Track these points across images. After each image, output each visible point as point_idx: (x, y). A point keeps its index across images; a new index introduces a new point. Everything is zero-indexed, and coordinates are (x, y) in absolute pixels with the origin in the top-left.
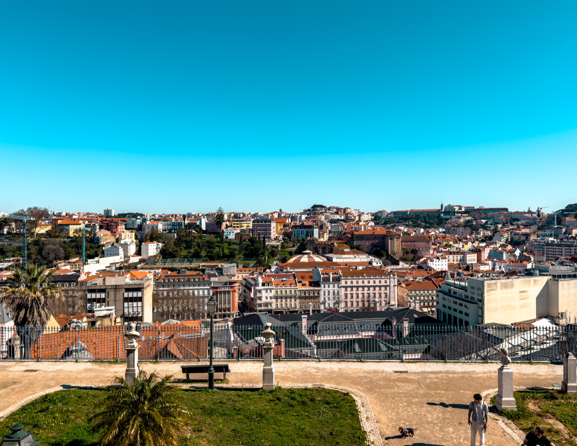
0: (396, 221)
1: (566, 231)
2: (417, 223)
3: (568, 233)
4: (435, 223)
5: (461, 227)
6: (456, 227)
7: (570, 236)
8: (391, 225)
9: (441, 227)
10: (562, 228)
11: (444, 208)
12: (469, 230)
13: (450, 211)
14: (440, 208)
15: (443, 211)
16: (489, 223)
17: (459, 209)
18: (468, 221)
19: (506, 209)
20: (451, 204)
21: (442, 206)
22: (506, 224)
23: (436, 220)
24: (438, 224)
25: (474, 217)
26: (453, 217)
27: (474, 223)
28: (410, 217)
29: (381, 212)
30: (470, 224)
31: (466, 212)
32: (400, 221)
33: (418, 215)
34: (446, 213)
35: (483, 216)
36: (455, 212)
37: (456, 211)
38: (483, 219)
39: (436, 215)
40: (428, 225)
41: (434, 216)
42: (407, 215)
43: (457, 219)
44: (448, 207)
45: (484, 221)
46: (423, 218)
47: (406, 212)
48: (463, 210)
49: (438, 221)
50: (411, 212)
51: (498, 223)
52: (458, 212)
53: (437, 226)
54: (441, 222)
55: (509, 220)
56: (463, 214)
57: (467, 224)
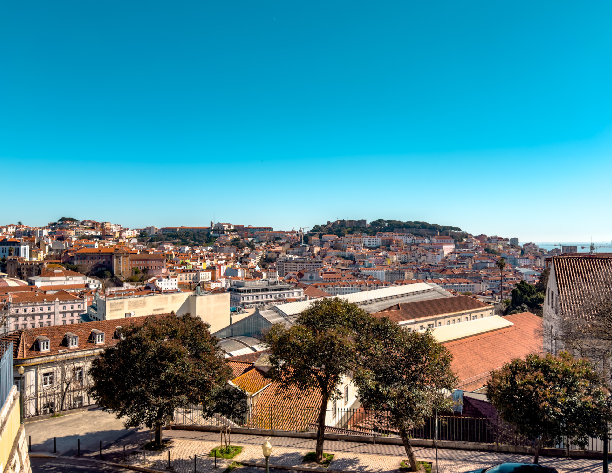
0: (164, 238)
1: (310, 249)
2: (185, 241)
3: (311, 251)
4: (204, 240)
5: (228, 245)
6: (224, 245)
7: (312, 253)
8: (158, 243)
9: (209, 245)
10: (306, 246)
11: (214, 225)
12: (234, 248)
13: (219, 229)
14: (210, 226)
15: (213, 229)
16: (254, 241)
17: (228, 228)
18: (236, 240)
19: (271, 229)
20: (221, 222)
21: (212, 223)
22: (269, 243)
23: (205, 237)
24: (207, 242)
25: (241, 235)
26: (222, 235)
27: (241, 242)
28: (179, 234)
29: (150, 228)
30: (237, 242)
31: (234, 231)
32: (169, 238)
33: (188, 233)
34: (215, 231)
35: (250, 234)
36: (224, 230)
37: (225, 229)
38: (249, 237)
39: (206, 233)
40: (197, 243)
41: (203, 234)
42: (176, 232)
43: (225, 237)
44: (217, 225)
45: (250, 239)
46: (192, 236)
47: (176, 229)
48: (232, 228)
49: (207, 239)
50: (181, 229)
51: (263, 242)
52: (227, 231)
53: (206, 244)
54: (210, 240)
55: (272, 239)
56: (232, 232)
57: (235, 242)
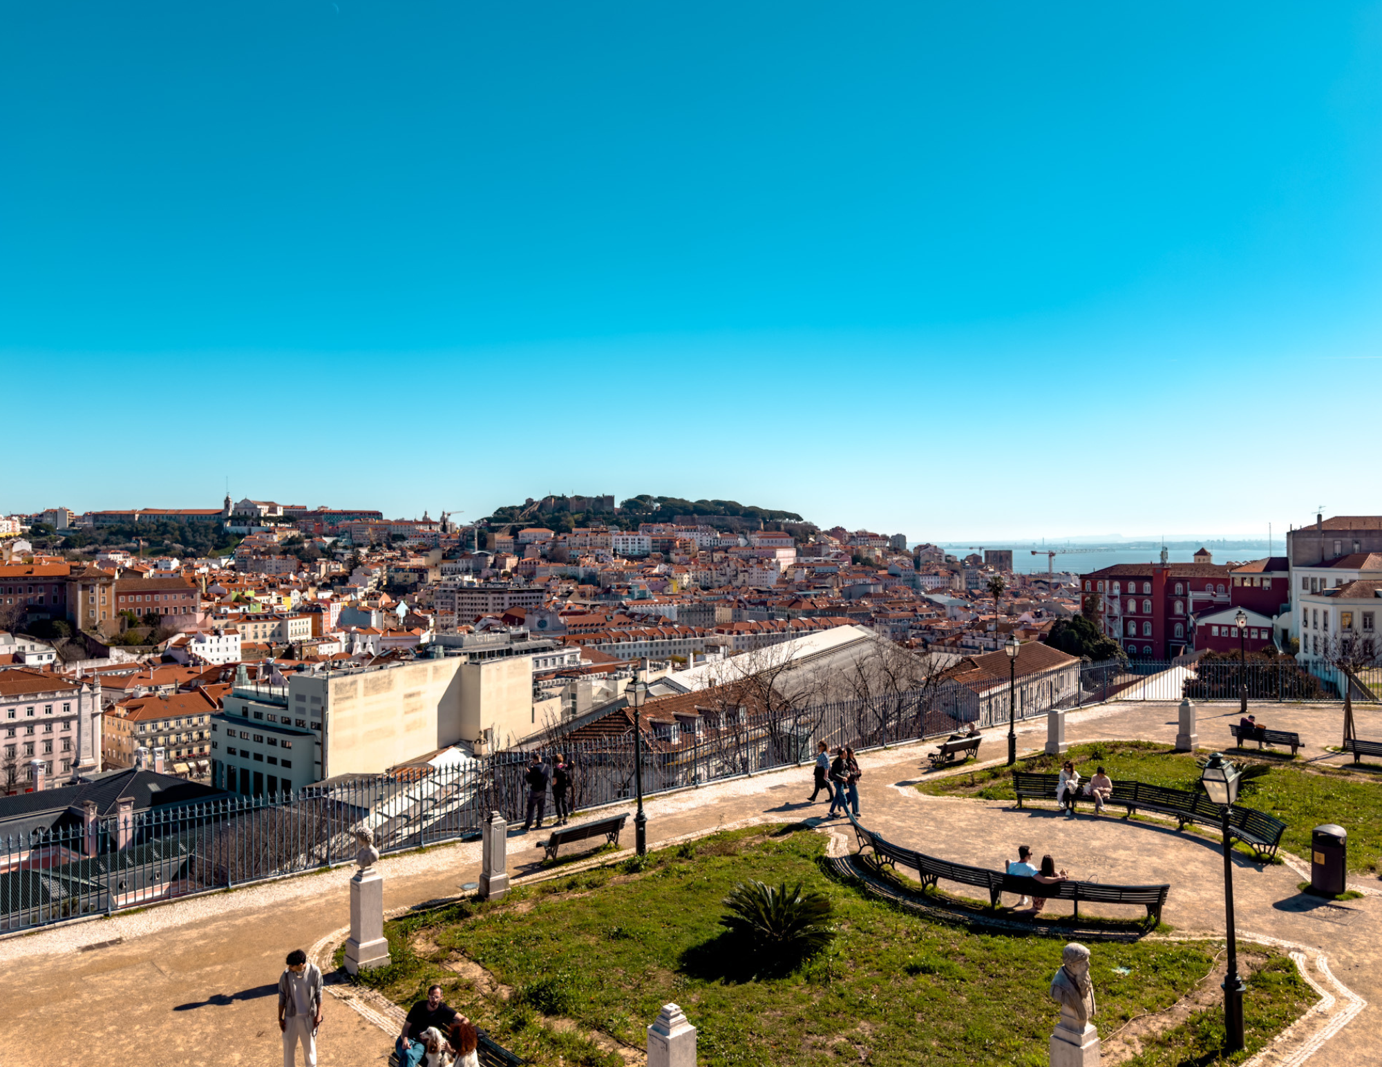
0: (101, 538)
1: (495, 560)
2: (160, 544)
3: (498, 565)
4: (210, 543)
5: (274, 554)
6: (263, 554)
7: (502, 571)
8: (86, 549)
9: (224, 555)
10: (487, 555)
11: (232, 507)
12: (293, 561)
13: (247, 515)
14: (222, 507)
15: (230, 514)
16: (340, 544)
17: (269, 512)
18: (292, 541)
19: (378, 515)
20: (252, 498)
21: (227, 501)
22: (377, 548)
23: (212, 536)
24: (217, 548)
25: (306, 530)
26: (255, 529)
27: (306, 545)
28: (140, 527)
29: (54, 513)
30: (297, 546)
31: (287, 518)
32: (113, 538)
33: (165, 525)
34: (236, 519)
35: (327, 528)
36: (259, 518)
37: (262, 515)
38: (326, 535)
39: (213, 524)
40: (190, 549)
41: (207, 527)
42: (132, 522)
43: (265, 535)
44: (242, 506)
45: (328, 540)
46: (177, 533)
47: (130, 515)
48: (280, 513)
49: (216, 541)
50: (145, 515)
51: (361, 545)
52: (267, 519)
53: (216, 552)
54: (224, 542)
55: (384, 539)
56: (280, 522)
57: (290, 547)
